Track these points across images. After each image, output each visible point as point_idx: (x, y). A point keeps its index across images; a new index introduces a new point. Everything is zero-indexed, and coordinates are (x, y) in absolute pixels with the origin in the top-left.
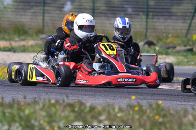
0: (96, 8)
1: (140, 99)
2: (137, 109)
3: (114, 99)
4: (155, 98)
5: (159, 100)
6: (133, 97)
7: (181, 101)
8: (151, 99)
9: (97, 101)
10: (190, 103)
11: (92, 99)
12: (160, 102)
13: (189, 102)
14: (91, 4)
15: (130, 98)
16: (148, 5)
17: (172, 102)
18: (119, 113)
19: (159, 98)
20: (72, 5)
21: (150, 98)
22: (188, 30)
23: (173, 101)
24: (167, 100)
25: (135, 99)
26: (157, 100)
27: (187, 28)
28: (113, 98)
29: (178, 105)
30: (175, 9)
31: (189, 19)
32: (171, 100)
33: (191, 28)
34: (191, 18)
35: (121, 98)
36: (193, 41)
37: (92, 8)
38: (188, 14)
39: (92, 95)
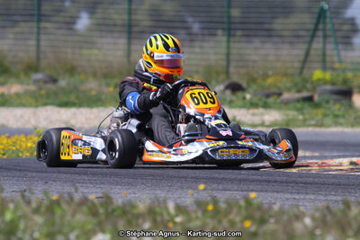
0: (133, 23)
1: (218, 190)
3: (169, 191)
4: (245, 187)
5: (252, 191)
6: (202, 187)
7: (292, 193)
8: (237, 190)
9: (138, 195)
10: (308, 197)
12: (253, 195)
13: (307, 194)
15: (196, 189)
16: (229, 17)
17: (275, 195)
18: (177, 215)
19: (251, 187)
20: (91, 18)
21: (236, 188)
22: (304, 62)
23: (278, 192)
24: (266, 191)
25: (205, 189)
26: (247, 191)
27: (302, 58)
28: (167, 189)
29: (287, 199)
30: (278, 24)
31: (305, 42)
32: (273, 192)
33: (310, 58)
34: (308, 39)
35: (182, 188)
36: (312, 83)
37: (127, 22)
38: (303, 33)
39: (129, 184)
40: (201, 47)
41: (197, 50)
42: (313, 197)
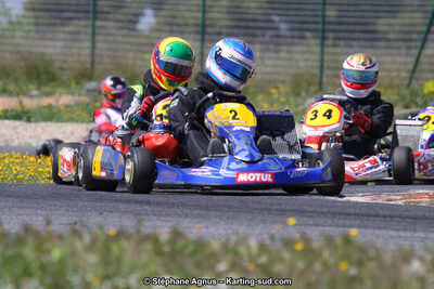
0: (208, 22)
1: (307, 225)
2: (299, 246)
3: (248, 226)
4: (341, 222)
5: (350, 226)
6: (292, 221)
7: (397, 230)
8: (331, 225)
9: (212, 229)
10: (416, 234)
11: (202, 225)
12: (354, 232)
13: (415, 230)
14: (200, 15)
15: (285, 224)
16: (324, 16)
17: (377, 232)
19: (348, 222)
20: (156, 16)
21: (329, 222)
22: (414, 71)
23: (380, 228)
24: (366, 227)
25: (296, 225)
26: (344, 226)
27: (411, 67)
28: (246, 222)
29: (391, 237)
30: (383, 24)
31: (416, 47)
32: (374, 228)
33: (419, 67)
34: (419, 44)
35: (264, 222)
36: (423, 96)
37: (200, 21)
38: (414, 36)
39: (201, 217)
40: (289, 52)
41: (283, 55)
42: (422, 235)
